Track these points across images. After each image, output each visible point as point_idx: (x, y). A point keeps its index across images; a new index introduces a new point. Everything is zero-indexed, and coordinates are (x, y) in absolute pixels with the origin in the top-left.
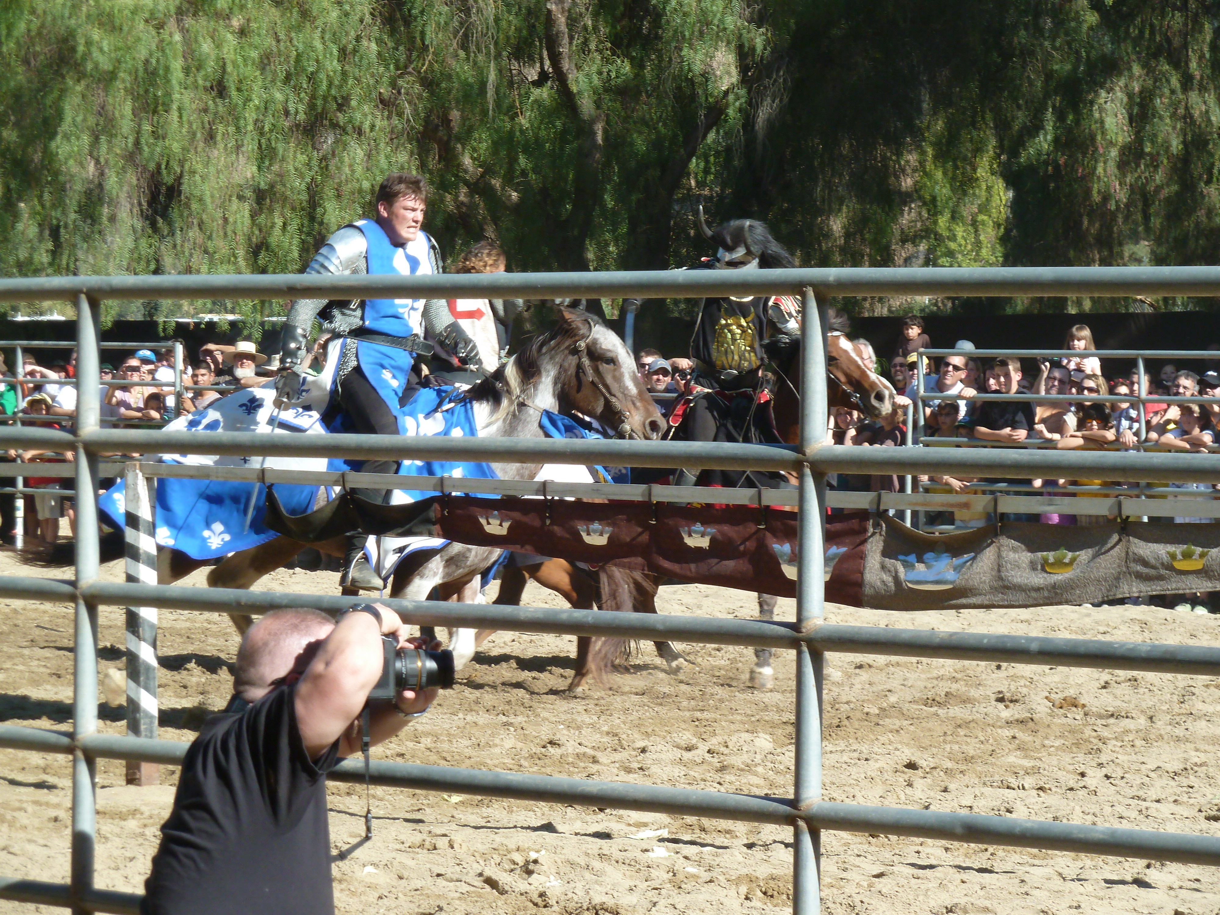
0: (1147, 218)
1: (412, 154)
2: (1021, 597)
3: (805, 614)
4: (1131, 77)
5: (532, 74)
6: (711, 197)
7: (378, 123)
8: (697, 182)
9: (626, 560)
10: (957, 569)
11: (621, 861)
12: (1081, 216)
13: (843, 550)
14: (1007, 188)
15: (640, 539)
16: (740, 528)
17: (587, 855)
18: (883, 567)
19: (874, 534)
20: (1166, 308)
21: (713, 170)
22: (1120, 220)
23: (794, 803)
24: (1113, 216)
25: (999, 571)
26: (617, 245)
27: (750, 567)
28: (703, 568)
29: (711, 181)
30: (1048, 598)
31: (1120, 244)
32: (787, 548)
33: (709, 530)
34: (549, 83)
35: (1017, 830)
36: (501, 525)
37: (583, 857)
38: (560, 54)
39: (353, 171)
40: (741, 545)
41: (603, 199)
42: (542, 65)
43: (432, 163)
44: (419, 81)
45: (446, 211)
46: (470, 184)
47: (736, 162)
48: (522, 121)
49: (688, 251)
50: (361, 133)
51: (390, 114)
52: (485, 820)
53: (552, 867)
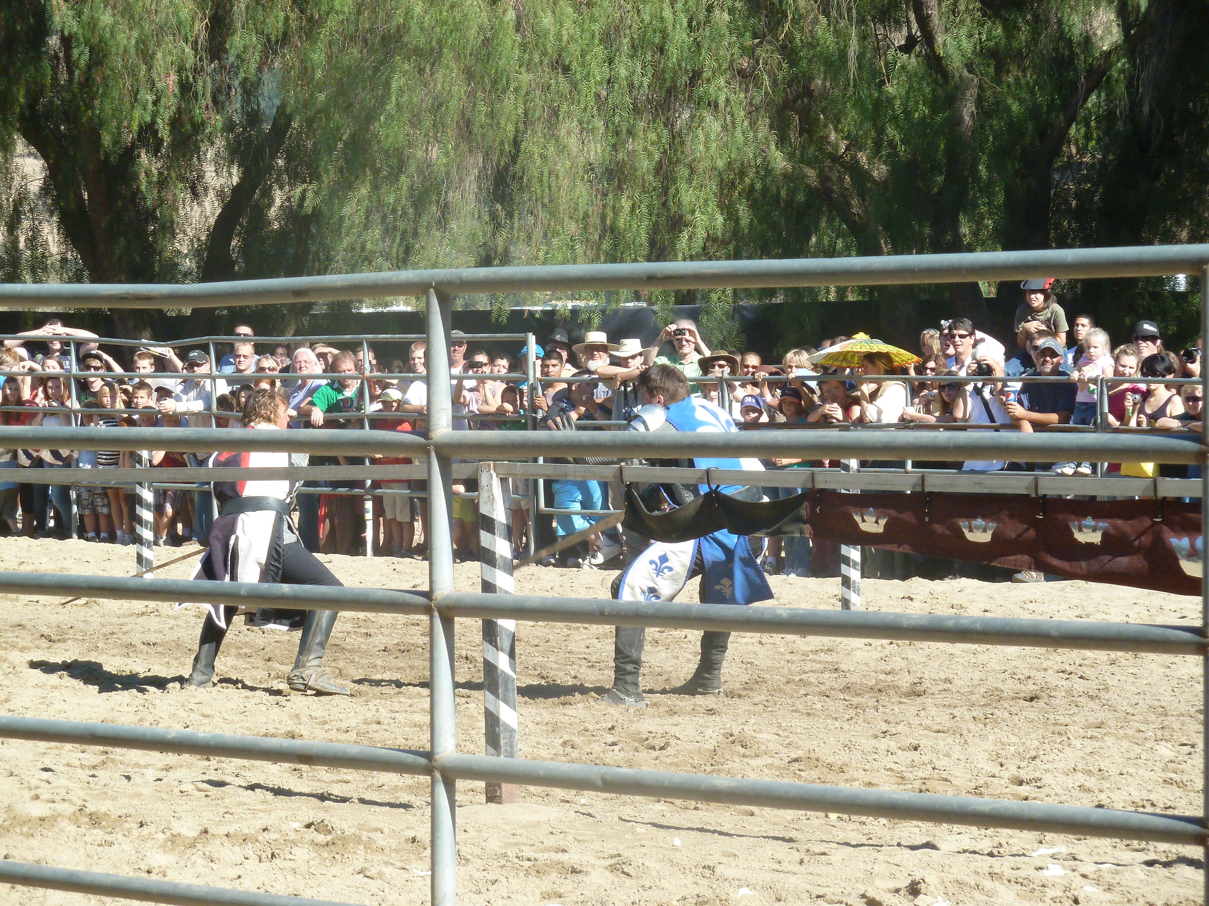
1: (771, 127)
5: (899, 38)
6: (1093, 165)
7: (733, 97)
8: (1078, 150)
9: (1011, 558)
11: (1013, 880)
15: (1026, 535)
16: (1135, 522)
17: (977, 873)
21: (1095, 135)
26: (992, 218)
27: (1146, 563)
28: (1095, 565)
29: (1093, 147)
32: (1185, 542)
33: (1101, 524)
34: (917, 48)
36: (877, 522)
37: (973, 876)
38: (929, 16)
39: (707, 149)
40: (1135, 539)
41: (977, 169)
42: (909, 28)
43: (793, 136)
44: (778, 50)
45: (808, 187)
46: (835, 158)
47: (1120, 126)
48: (890, 89)
49: (1069, 223)
50: (716, 106)
51: (747, 85)
52: (866, 837)
53: (939, 887)
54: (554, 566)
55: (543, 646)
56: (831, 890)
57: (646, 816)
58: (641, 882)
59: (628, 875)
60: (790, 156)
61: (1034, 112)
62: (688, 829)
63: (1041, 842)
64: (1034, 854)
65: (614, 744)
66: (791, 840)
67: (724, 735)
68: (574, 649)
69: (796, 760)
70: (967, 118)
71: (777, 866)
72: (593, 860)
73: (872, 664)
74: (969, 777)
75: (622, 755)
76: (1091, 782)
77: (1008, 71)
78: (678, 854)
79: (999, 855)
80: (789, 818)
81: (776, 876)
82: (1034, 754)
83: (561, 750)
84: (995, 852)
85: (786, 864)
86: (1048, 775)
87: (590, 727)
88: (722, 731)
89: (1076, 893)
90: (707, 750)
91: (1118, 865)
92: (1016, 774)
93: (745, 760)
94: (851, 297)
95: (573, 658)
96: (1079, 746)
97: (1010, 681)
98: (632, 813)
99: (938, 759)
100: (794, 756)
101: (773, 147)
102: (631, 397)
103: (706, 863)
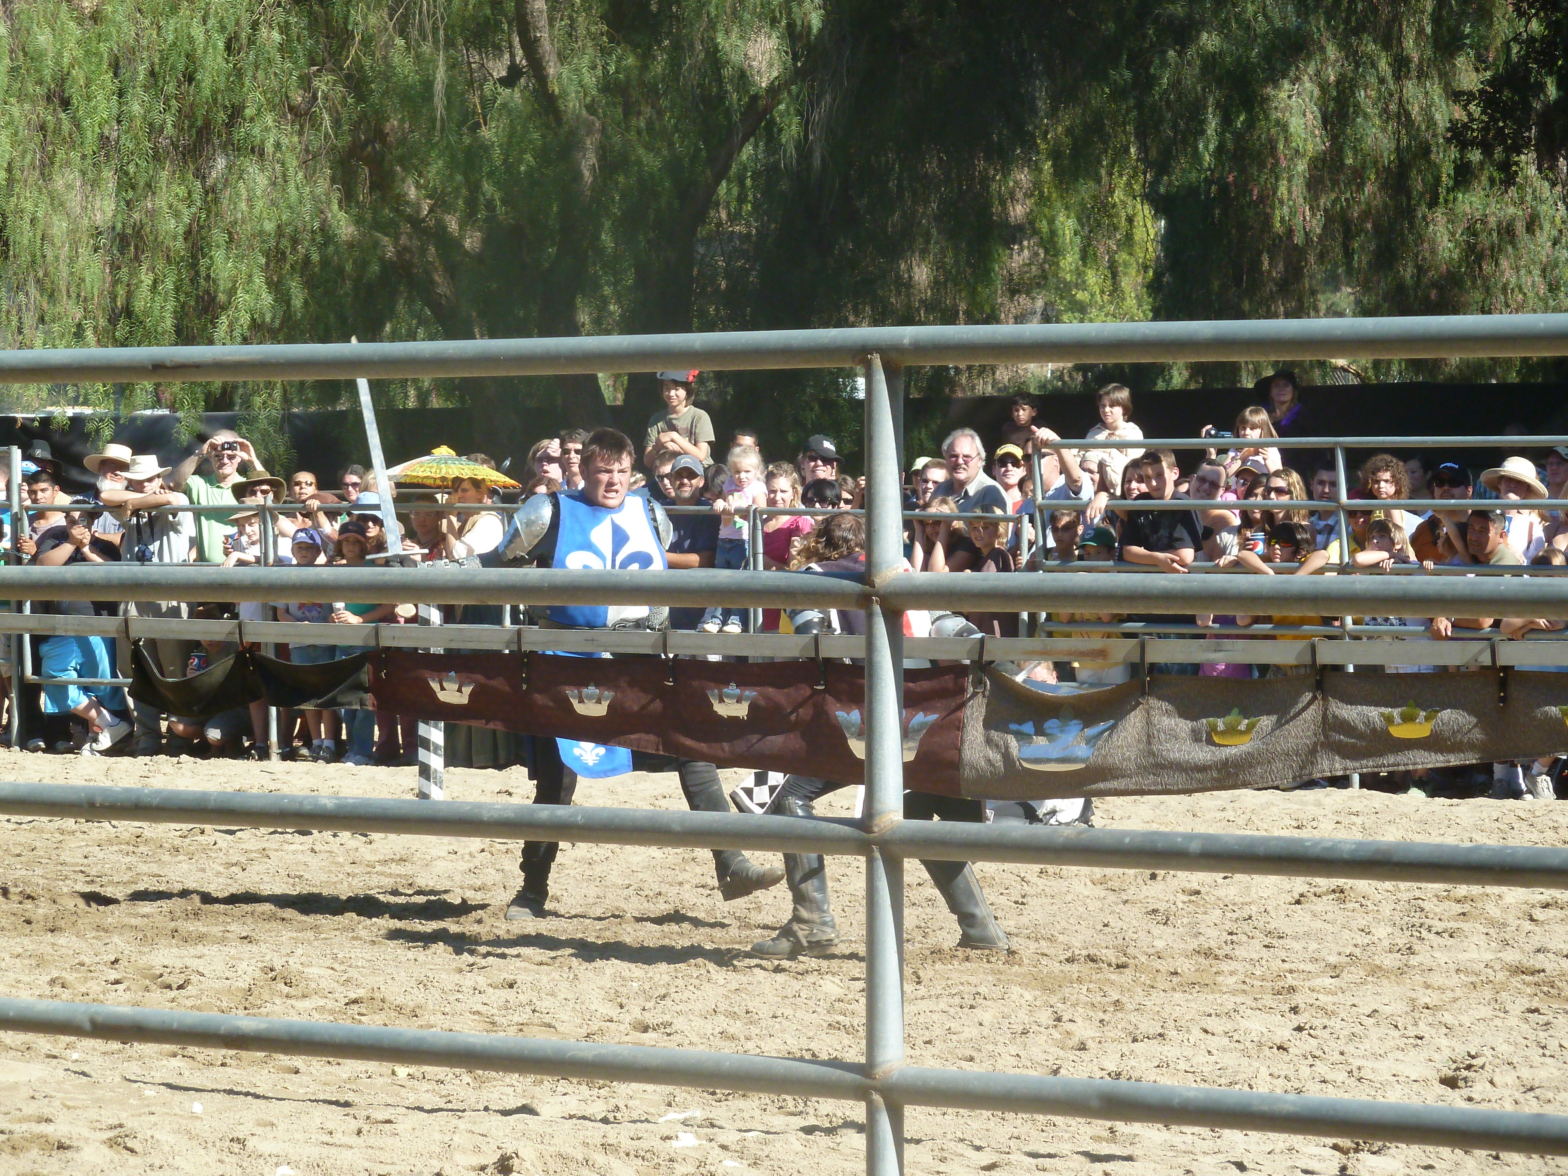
0: (1348, 254)
1: (333, 181)
2: (1180, 779)
3: (878, 806)
4: (1324, 61)
5: (499, 69)
6: (748, 236)
7: (285, 141)
8: (729, 214)
9: (633, 737)
10: (1091, 741)
11: (632, 1153)
12: (1260, 253)
13: (933, 717)
14: (1156, 217)
15: (652, 707)
16: (791, 690)
17: (586, 1144)
18: (989, 741)
19: (974, 695)
20: (1377, 377)
21: (750, 198)
22: (1312, 259)
23: (866, 1069)
24: (1301, 252)
25: (1149, 743)
26: (619, 302)
27: (804, 744)
28: (740, 746)
29: (750, 214)
30: (1218, 780)
31: (1313, 293)
32: (855, 716)
33: (747, 693)
34: (522, 80)
35: (1176, 1101)
36: (460, 690)
37: (581, 1148)
38: (537, 40)
39: (251, 207)
40: (791, 713)
41: (598, 238)
42: (512, 56)
43: (363, 194)
44: (341, 81)
45: (382, 259)
46: (415, 222)
47: (784, 186)
48: (487, 133)
49: (717, 310)
50: (262, 154)
51: (302, 126)
52: (445, 1100)
53: (537, 1163)
54: (44, 751)
55: (27, 856)
56: (397, 1168)
57: (158, 1075)
58: (149, 1161)
59: (132, 1151)
60: (358, 221)
61: (673, 166)
62: (213, 1091)
63: (670, 1105)
64: (661, 1120)
65: (117, 982)
66: (347, 1104)
67: (262, 970)
68: (68, 860)
69: (355, 1001)
70: (587, 173)
71: (327, 1138)
72: (86, 1133)
73: (458, 878)
74: (579, 1021)
75: (128, 996)
76: (736, 1028)
77: (639, 113)
78: (198, 1123)
79: (616, 1120)
80: (345, 1076)
81: (326, 1150)
82: (663, 991)
83: (47, 990)
84: (611, 1117)
85: (340, 1135)
86: (681, 1019)
87: (87, 961)
88: (260, 965)
89: (713, 1169)
90: (238, 989)
91: (768, 1133)
92: (640, 1017)
93: (289, 1001)
94: (436, 402)
95: (66, 870)
96: (722, 981)
97: (635, 899)
98: (139, 1071)
99: (540, 999)
100: (353, 996)
101: (335, 207)
102: (146, 532)
103: (235, 1135)
